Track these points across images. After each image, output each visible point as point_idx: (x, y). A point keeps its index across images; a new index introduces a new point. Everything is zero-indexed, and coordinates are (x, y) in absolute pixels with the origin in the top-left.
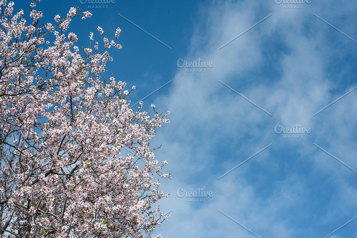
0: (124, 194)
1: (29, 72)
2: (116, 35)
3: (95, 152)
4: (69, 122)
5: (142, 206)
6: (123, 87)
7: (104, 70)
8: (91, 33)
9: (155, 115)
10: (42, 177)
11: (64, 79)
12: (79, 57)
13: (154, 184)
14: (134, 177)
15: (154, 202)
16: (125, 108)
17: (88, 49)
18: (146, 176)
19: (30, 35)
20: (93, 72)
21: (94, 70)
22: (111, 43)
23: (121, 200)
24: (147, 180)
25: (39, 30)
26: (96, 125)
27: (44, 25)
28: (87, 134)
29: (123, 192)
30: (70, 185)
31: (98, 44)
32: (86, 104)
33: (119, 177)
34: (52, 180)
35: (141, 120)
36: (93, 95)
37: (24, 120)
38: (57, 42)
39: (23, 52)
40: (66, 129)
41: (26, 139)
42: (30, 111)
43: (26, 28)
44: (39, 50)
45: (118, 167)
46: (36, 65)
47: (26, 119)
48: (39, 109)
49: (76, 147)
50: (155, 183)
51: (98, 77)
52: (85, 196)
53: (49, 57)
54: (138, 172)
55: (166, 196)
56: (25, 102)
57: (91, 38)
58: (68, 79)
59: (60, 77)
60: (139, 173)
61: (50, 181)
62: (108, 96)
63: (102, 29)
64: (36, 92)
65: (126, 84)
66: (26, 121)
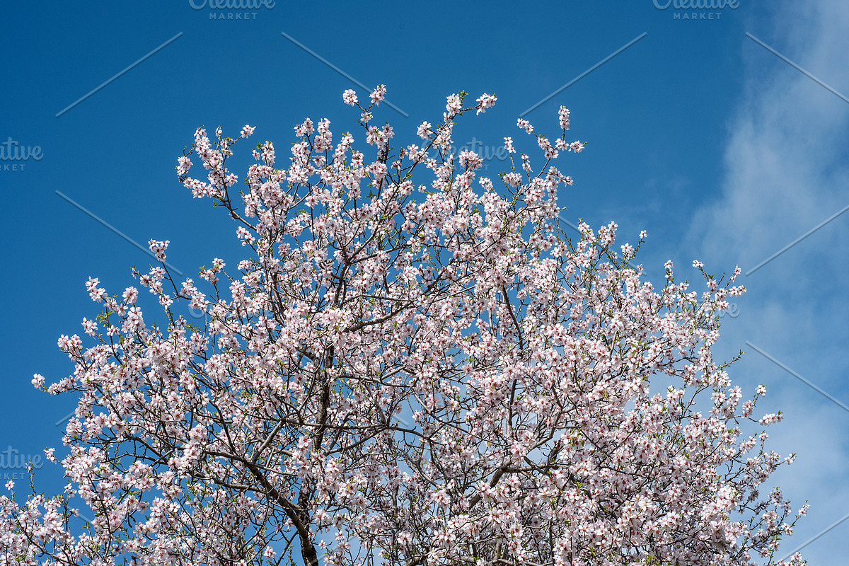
0: (678, 483)
1: (401, 262)
2: (561, 123)
3: (588, 405)
4: (514, 351)
5: (728, 502)
6: (612, 236)
7: (558, 208)
8: (505, 139)
9: (709, 283)
10: (483, 489)
11: (477, 258)
12: (496, 199)
13: (748, 446)
14: (694, 436)
15: (762, 481)
16: (633, 285)
17: (512, 173)
18: (720, 430)
19: (380, 182)
20: (536, 221)
21: (537, 217)
22: (557, 146)
23: (675, 498)
24: (724, 438)
25: (396, 166)
26: (573, 343)
27: (402, 152)
28: (559, 368)
29: (677, 478)
30: (547, 493)
31: (529, 159)
32: (542, 299)
33: (656, 448)
34: (508, 490)
35: (678, 304)
36: (553, 272)
37: (417, 371)
38: (438, 181)
39: (376, 223)
40: (511, 371)
41: (431, 412)
42: (425, 349)
43: (368, 170)
44: (407, 208)
45: (647, 424)
46: (409, 243)
47: (421, 368)
48: (443, 339)
49: (543, 403)
50: (749, 442)
51: (549, 228)
52: (591, 507)
53: (432, 219)
54: (699, 423)
55: (788, 461)
56: (409, 330)
57: (510, 149)
58: (488, 254)
59: (467, 256)
60: (703, 425)
61: (503, 492)
62: (587, 266)
63: (528, 122)
64: (425, 302)
65: (616, 226)
66: (423, 372)
